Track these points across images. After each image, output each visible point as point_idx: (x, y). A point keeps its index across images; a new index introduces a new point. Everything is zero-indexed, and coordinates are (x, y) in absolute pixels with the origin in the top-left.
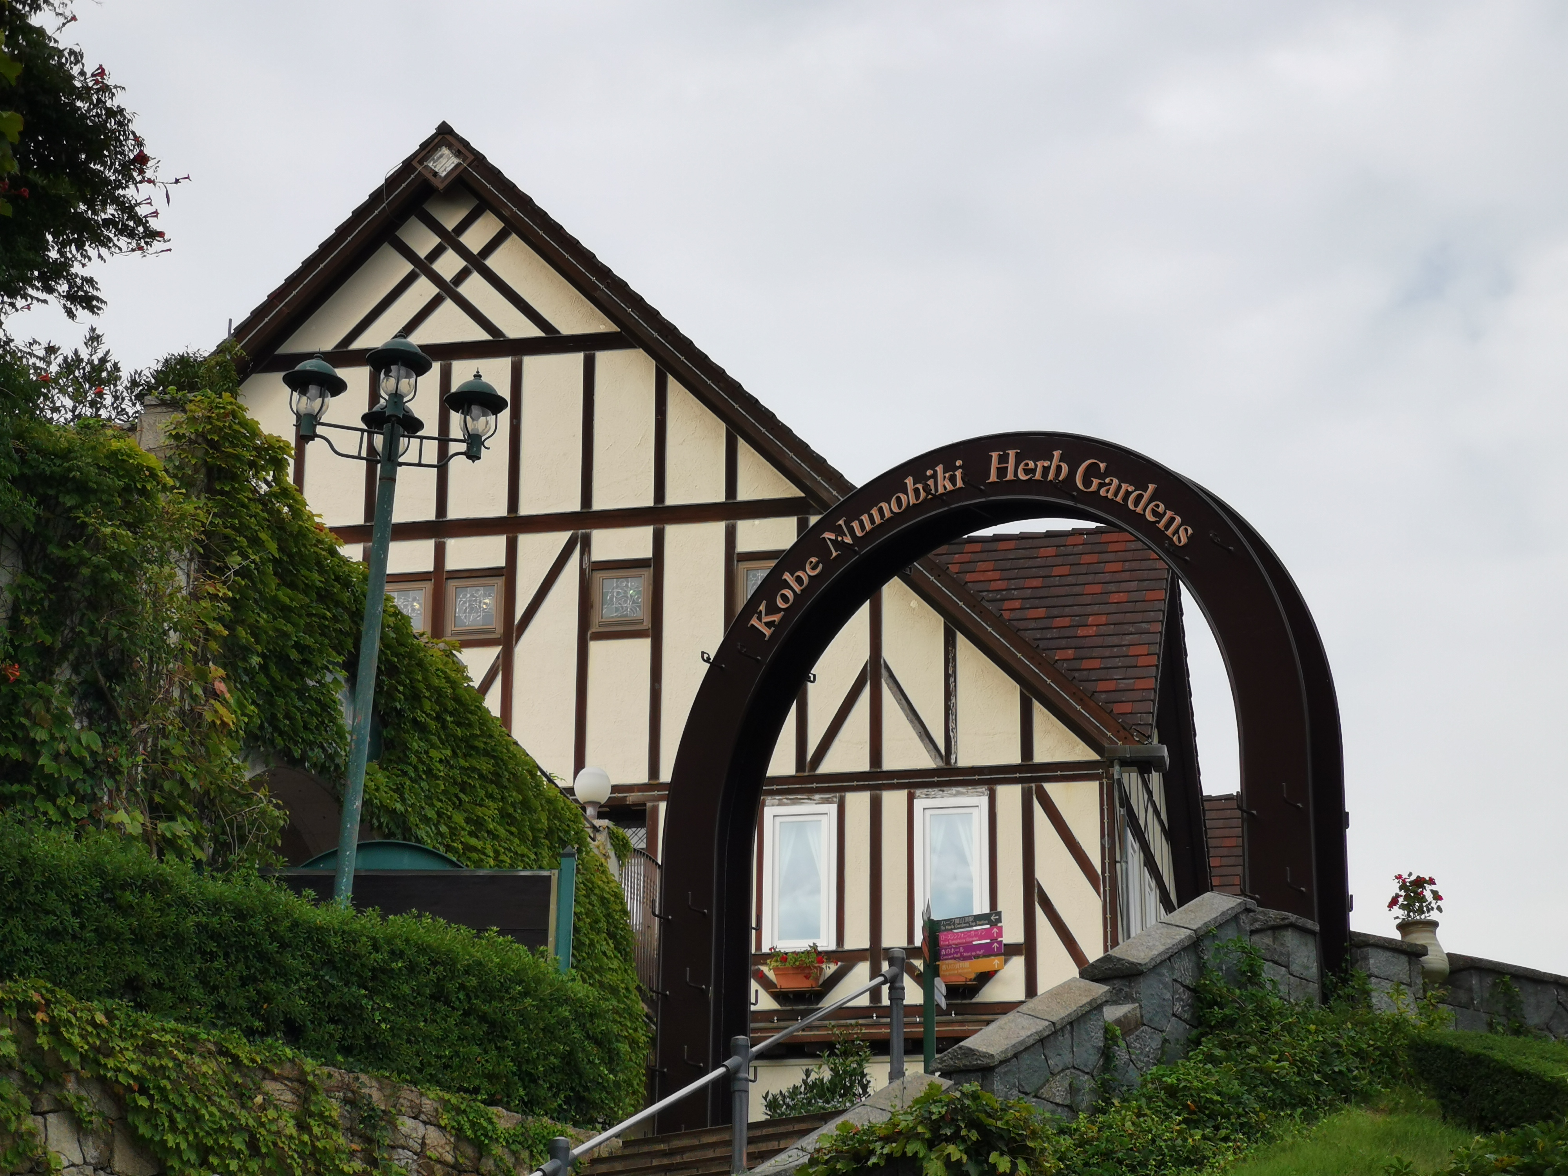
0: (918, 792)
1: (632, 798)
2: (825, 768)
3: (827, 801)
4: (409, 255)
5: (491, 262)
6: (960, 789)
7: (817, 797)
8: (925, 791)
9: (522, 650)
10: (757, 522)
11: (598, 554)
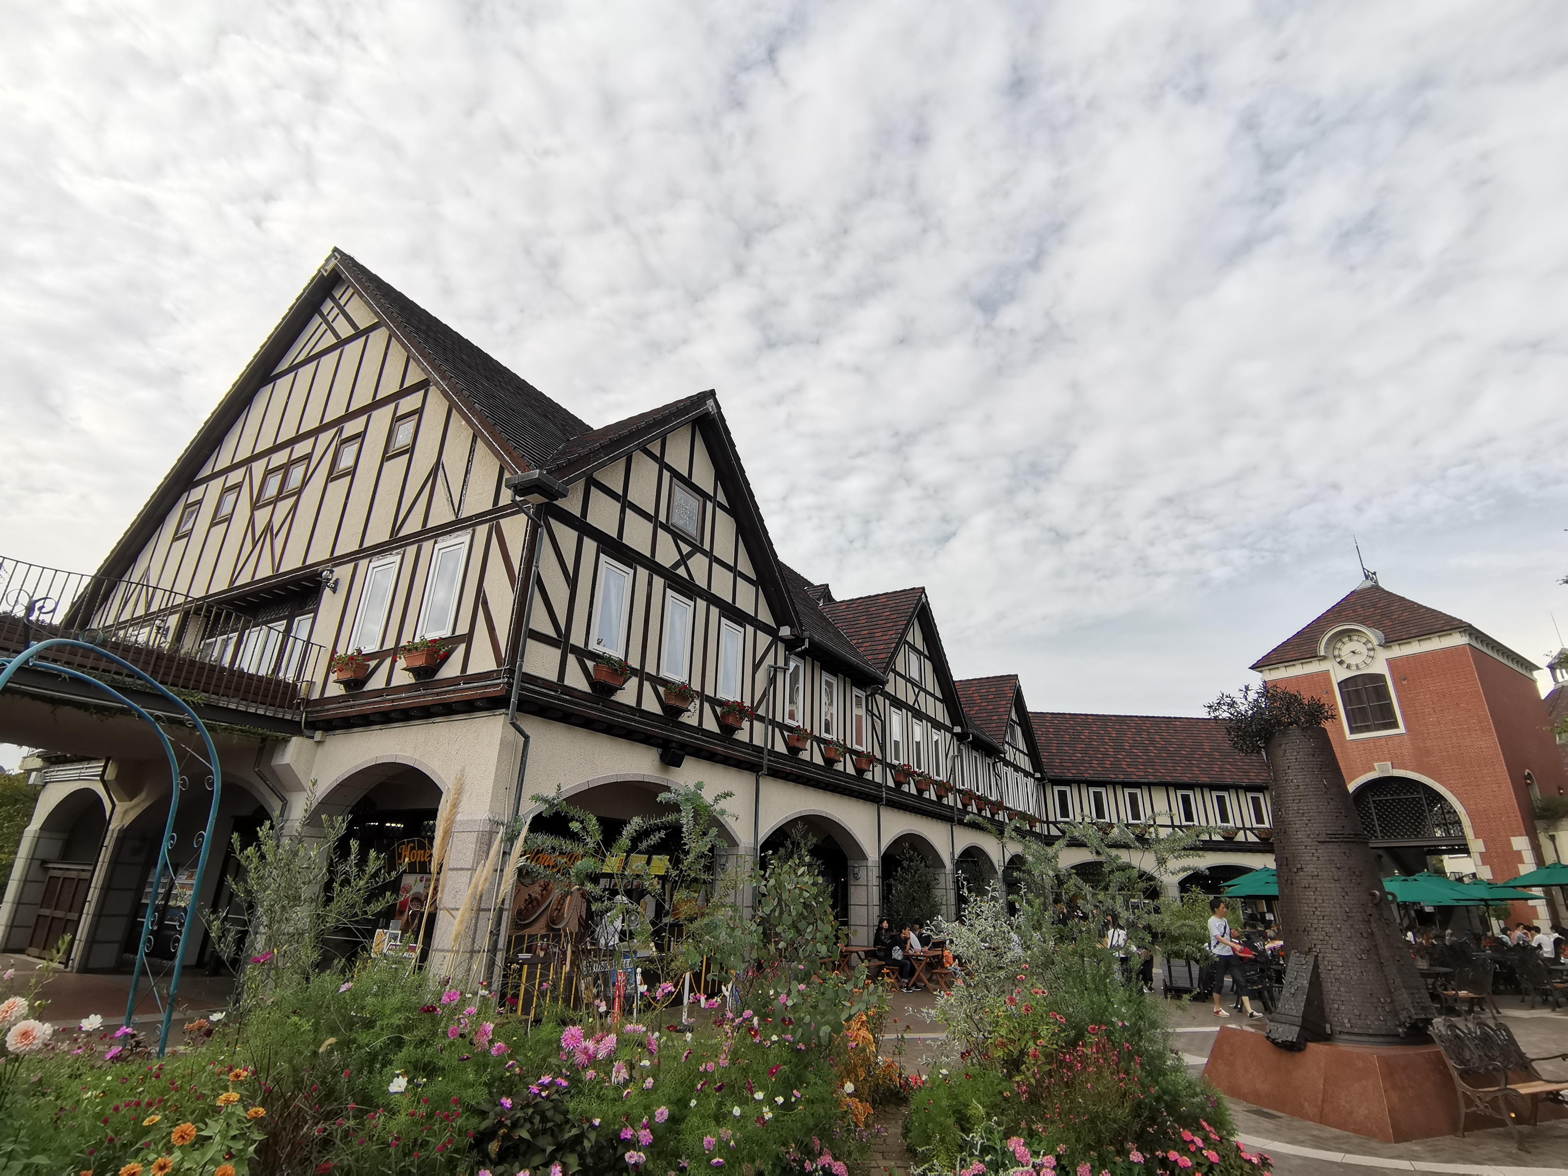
0: (439, 539)
1: (320, 568)
2: (401, 534)
3: (398, 554)
4: (322, 315)
5: (347, 309)
6: (459, 533)
7: (394, 552)
8: (442, 538)
9: (303, 495)
10: (408, 398)
11: (345, 435)
